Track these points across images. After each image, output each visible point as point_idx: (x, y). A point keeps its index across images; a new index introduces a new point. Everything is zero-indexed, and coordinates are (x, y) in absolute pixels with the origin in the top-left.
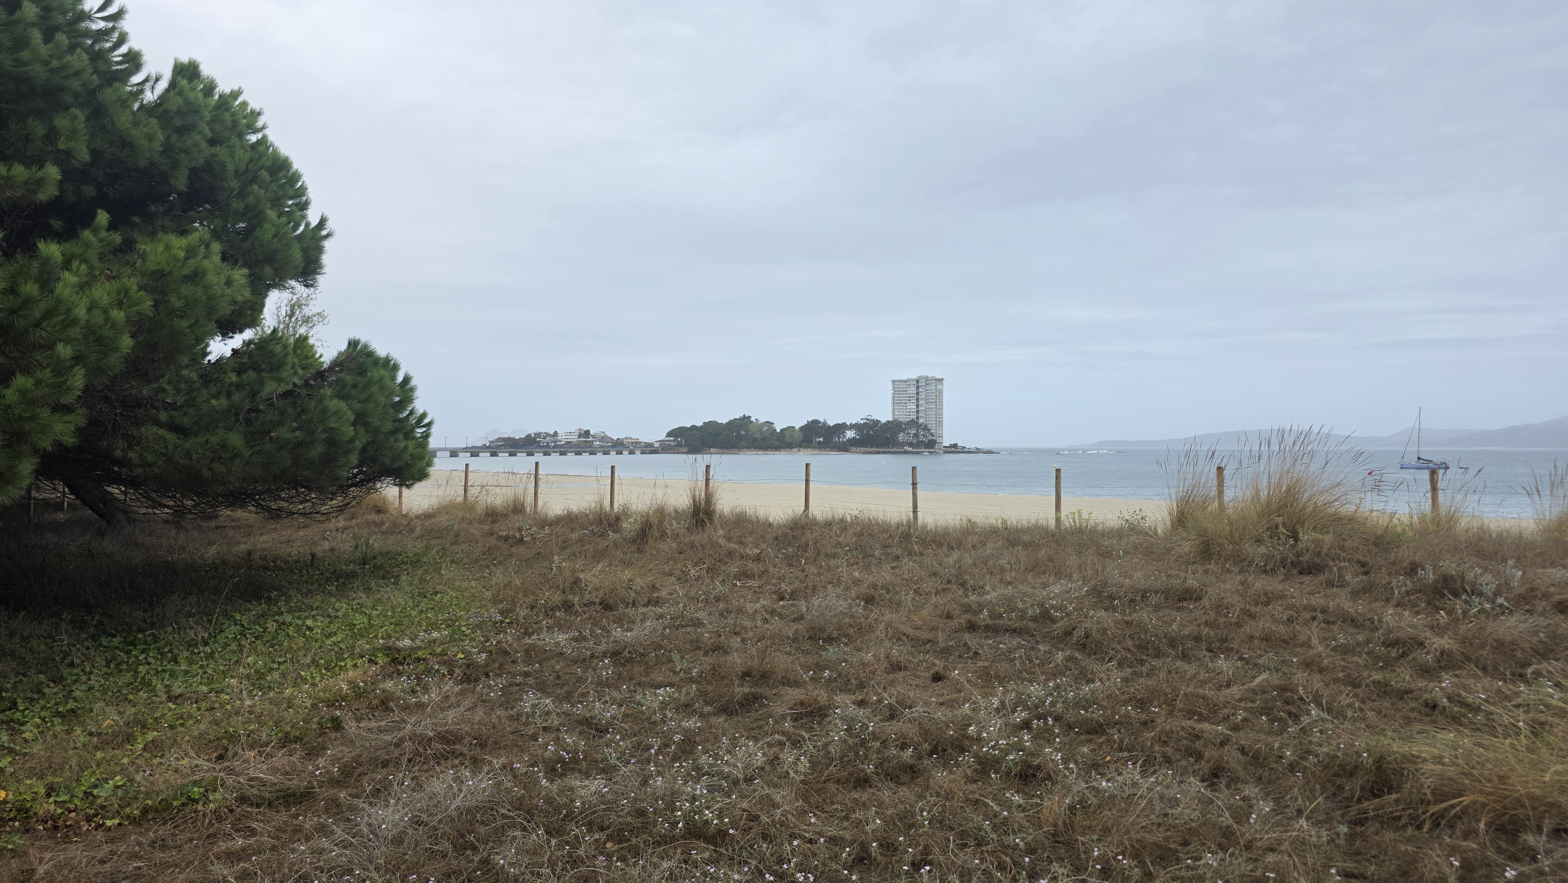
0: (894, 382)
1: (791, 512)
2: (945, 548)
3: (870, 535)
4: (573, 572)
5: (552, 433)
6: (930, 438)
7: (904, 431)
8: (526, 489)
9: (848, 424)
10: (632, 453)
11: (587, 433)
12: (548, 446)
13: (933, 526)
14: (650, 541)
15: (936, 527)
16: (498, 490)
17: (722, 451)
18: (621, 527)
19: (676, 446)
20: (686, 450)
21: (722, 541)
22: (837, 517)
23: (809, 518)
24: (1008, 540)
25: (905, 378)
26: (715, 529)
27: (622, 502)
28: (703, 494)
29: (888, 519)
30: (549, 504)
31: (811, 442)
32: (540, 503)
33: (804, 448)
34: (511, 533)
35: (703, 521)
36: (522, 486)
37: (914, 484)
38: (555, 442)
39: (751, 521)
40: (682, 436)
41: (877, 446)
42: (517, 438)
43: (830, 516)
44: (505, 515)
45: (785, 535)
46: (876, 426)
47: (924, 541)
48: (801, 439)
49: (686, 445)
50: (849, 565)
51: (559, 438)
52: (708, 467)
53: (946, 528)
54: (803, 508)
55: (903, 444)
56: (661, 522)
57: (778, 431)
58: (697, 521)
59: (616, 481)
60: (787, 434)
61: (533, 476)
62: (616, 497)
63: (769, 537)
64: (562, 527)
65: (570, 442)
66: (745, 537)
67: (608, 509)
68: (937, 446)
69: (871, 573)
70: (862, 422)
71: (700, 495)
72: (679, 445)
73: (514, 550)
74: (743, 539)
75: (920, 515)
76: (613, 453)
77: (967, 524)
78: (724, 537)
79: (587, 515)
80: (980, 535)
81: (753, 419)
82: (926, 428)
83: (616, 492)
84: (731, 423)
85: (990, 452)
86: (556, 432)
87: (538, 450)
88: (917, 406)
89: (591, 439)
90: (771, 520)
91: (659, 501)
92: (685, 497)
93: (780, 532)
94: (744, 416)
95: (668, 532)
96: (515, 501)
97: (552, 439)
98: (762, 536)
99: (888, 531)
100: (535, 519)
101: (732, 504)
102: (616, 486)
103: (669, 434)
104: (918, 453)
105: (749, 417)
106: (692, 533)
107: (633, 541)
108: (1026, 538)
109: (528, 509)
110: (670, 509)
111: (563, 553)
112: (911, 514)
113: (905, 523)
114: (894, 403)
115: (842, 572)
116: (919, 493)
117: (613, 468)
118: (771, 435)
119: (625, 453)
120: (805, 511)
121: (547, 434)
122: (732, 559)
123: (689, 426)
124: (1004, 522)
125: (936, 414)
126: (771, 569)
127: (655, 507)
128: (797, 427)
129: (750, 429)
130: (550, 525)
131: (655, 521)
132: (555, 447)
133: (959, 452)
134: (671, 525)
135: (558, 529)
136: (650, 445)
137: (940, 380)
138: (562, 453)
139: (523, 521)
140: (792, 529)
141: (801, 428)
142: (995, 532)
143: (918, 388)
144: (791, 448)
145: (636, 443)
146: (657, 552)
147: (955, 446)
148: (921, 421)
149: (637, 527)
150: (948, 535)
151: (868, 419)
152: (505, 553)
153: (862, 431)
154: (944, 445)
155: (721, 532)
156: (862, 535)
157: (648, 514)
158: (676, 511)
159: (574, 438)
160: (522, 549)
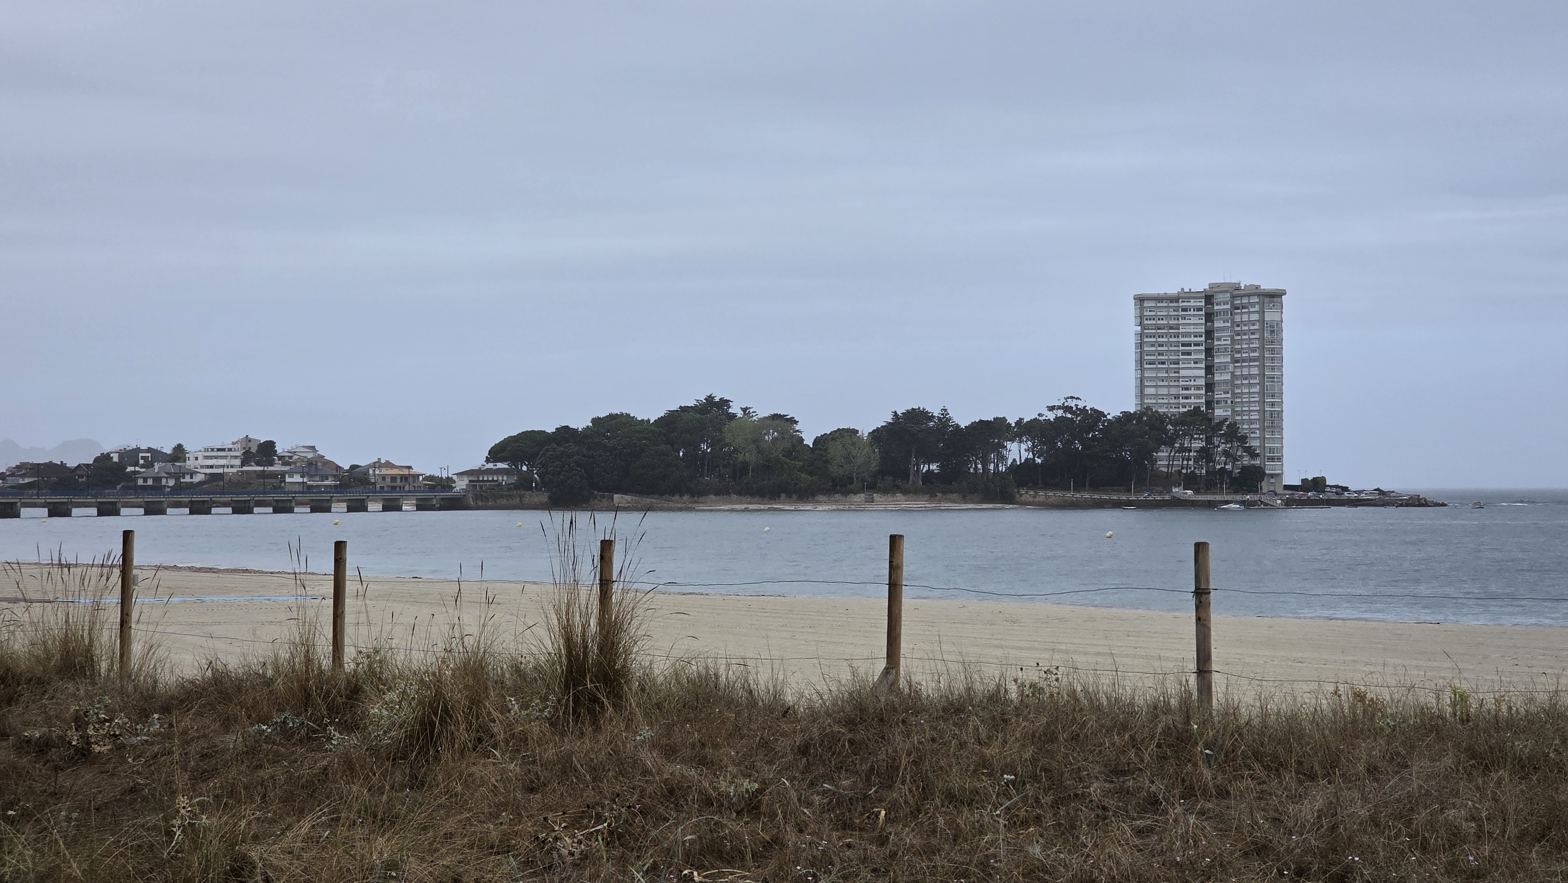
0: (1140, 300)
1: (846, 676)
2: (1289, 777)
3: (1075, 738)
4: (231, 841)
5: (168, 450)
6: (1246, 461)
7: (1170, 443)
8: (97, 607)
9: (1012, 420)
10: (392, 506)
11: (268, 448)
12: (157, 488)
13: (1256, 711)
14: (446, 756)
15: (1264, 715)
16: (19, 609)
17: (647, 501)
18: (365, 714)
19: (516, 486)
20: (544, 498)
21: (649, 758)
22: (978, 686)
23: (899, 693)
24: (1472, 753)
25: (1173, 290)
26: (629, 722)
27: (366, 646)
28: (593, 622)
29: (1126, 691)
30: (161, 653)
31: (905, 475)
32: (137, 648)
33: (885, 491)
34: (57, 732)
35: (595, 700)
36: (86, 601)
37: (1201, 594)
38: (177, 476)
39: (730, 702)
40: (530, 458)
41: (1096, 486)
42: (72, 463)
43: (960, 686)
44: (40, 682)
45: (831, 741)
46: (1092, 428)
47: (1230, 755)
48: (874, 466)
49: (545, 483)
50: (1015, 823)
51: (190, 464)
52: (606, 546)
53: (1293, 718)
54: (882, 665)
55: (1168, 480)
56: (475, 702)
57: (809, 441)
58: (576, 700)
59: (351, 587)
60: (836, 451)
61: (117, 572)
62: (349, 631)
63: (783, 744)
64: (200, 714)
65: (220, 476)
66: (716, 746)
67: (327, 664)
68: (1265, 486)
69: (1077, 847)
70: (1051, 416)
71: (585, 626)
72: (525, 484)
73: (65, 780)
74: (708, 750)
75: (1218, 682)
76: (339, 507)
77: (1353, 708)
78: (653, 746)
79: (268, 682)
80: (1390, 738)
81: (735, 409)
82: (1233, 433)
83: (349, 618)
84: (671, 420)
85: (1417, 502)
86: (179, 449)
87: (132, 499)
88: (1209, 370)
89: (277, 467)
90: (789, 698)
91: (469, 642)
92: (542, 632)
93: (815, 732)
94: (710, 398)
95: (496, 728)
96: (66, 641)
97: (171, 469)
98: (764, 744)
99: (1124, 727)
100: (122, 692)
101: (676, 653)
102: (349, 602)
103: (495, 454)
104: (1210, 505)
105: (725, 403)
106: (563, 734)
107: (398, 755)
108: (1522, 746)
109: (104, 665)
110: (498, 666)
111: (203, 787)
112: (1193, 679)
113: (1174, 702)
114: (1141, 362)
115: (993, 843)
116: (1217, 619)
117: (340, 547)
118: (788, 454)
119: (374, 506)
120: (887, 671)
121: (156, 455)
122: (678, 809)
123: (550, 429)
124: (1461, 699)
125: (1262, 394)
126: (791, 837)
127: (458, 657)
128: (865, 429)
129: (728, 437)
130: (166, 710)
131: (457, 696)
132: (179, 489)
133: (1329, 503)
134: (505, 709)
135: (186, 722)
136: (442, 484)
137: (1274, 297)
138: (199, 509)
139: (89, 696)
140: (850, 723)
141: (876, 434)
142: (1436, 729)
143: (1209, 317)
144: (846, 493)
145: (405, 478)
146: (466, 785)
147: (1318, 484)
148: (1219, 412)
149: (407, 713)
150: (1300, 737)
151: (1067, 409)
152: (38, 787)
153: (1051, 443)
154: (1287, 481)
155: (646, 732)
156: (1053, 739)
157: (438, 680)
158: (517, 670)
159: (231, 466)
160: (87, 775)
